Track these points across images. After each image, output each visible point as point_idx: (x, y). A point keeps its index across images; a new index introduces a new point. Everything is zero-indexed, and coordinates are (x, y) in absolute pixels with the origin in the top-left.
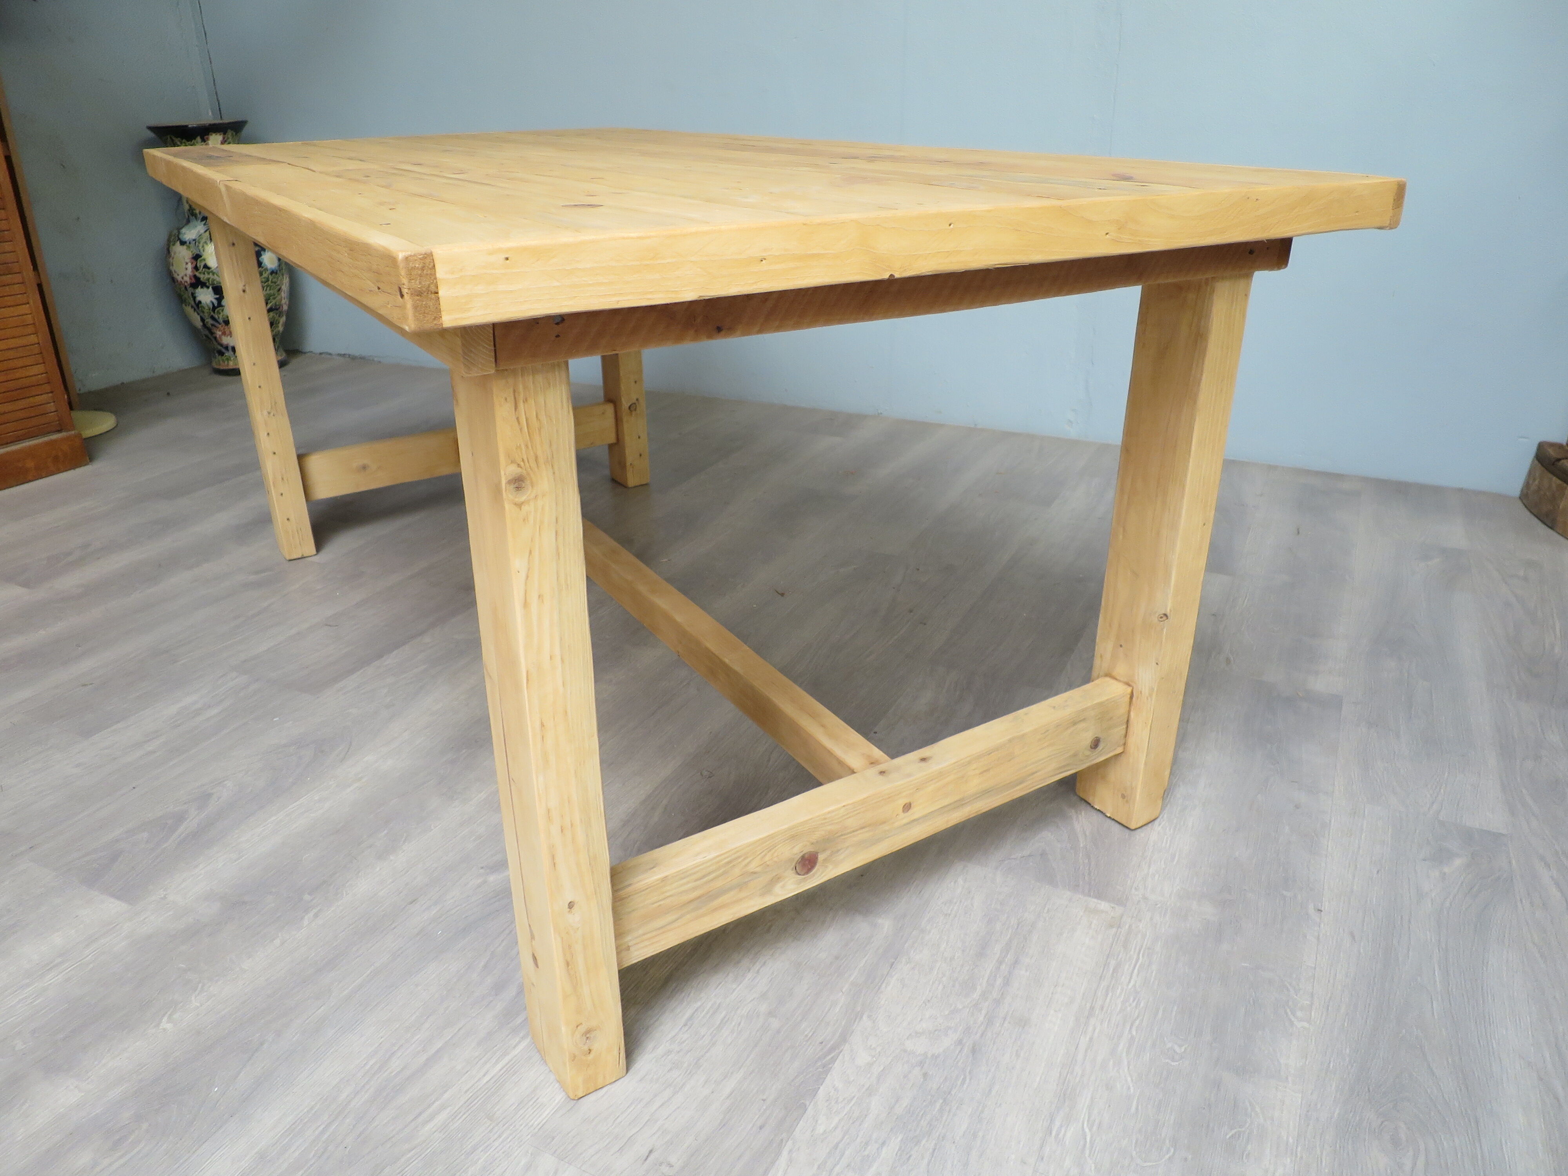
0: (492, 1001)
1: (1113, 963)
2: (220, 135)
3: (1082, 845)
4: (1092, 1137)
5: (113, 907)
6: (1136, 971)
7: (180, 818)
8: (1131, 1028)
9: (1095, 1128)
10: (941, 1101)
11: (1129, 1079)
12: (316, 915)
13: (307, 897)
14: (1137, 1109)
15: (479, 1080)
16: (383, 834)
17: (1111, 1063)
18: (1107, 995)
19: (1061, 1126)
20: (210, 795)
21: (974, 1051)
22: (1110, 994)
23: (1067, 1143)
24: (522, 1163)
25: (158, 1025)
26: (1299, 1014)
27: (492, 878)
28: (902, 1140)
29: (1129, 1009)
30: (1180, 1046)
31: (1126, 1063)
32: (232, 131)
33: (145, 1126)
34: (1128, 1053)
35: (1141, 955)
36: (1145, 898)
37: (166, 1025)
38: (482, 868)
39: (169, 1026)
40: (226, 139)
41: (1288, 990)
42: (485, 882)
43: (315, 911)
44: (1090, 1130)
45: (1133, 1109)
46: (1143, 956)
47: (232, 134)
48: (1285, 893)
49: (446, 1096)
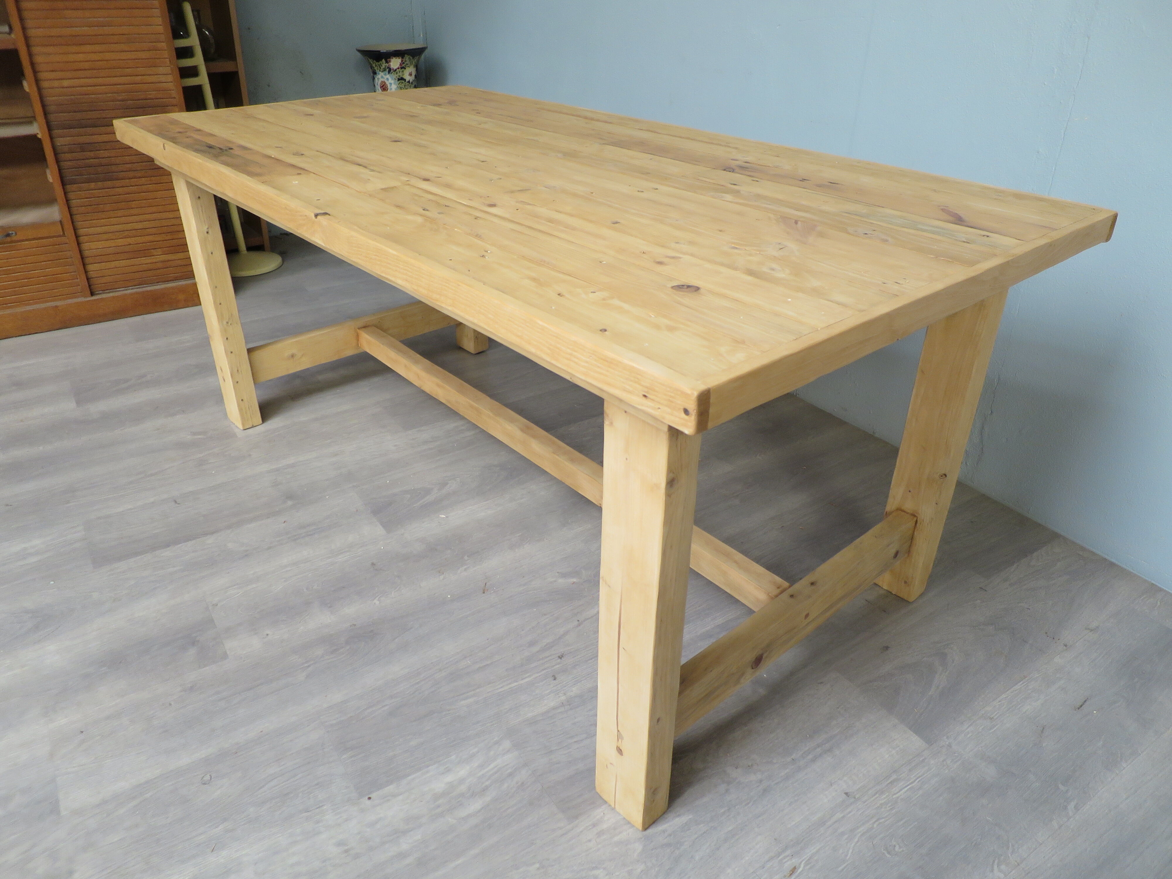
0: (525, 649)
1: (894, 777)
2: (399, 58)
3: (930, 693)
4: (802, 871)
5: (380, 530)
6: (906, 789)
7: (428, 491)
8: (876, 821)
9: (808, 867)
10: (726, 808)
11: (851, 851)
12: (465, 570)
13: (466, 558)
14: (843, 870)
15: (497, 689)
16: (518, 535)
17: (846, 836)
18: (875, 795)
19: (788, 856)
20: (447, 484)
21: (765, 791)
22: (877, 795)
23: (785, 867)
24: (495, 739)
25: (373, 600)
26: (1003, 867)
27: (561, 581)
28: (690, 818)
29: (883, 810)
30: (900, 847)
31: (856, 840)
32: (409, 56)
33: (348, 647)
34: (862, 835)
35: (918, 780)
36: (950, 746)
37: (376, 601)
38: (558, 573)
39: (377, 602)
40: (404, 61)
41: (1008, 848)
42: (555, 581)
43: (466, 567)
44: (804, 867)
45: (840, 869)
46: (919, 782)
47: (409, 58)
48: (1061, 786)
49: (478, 690)
